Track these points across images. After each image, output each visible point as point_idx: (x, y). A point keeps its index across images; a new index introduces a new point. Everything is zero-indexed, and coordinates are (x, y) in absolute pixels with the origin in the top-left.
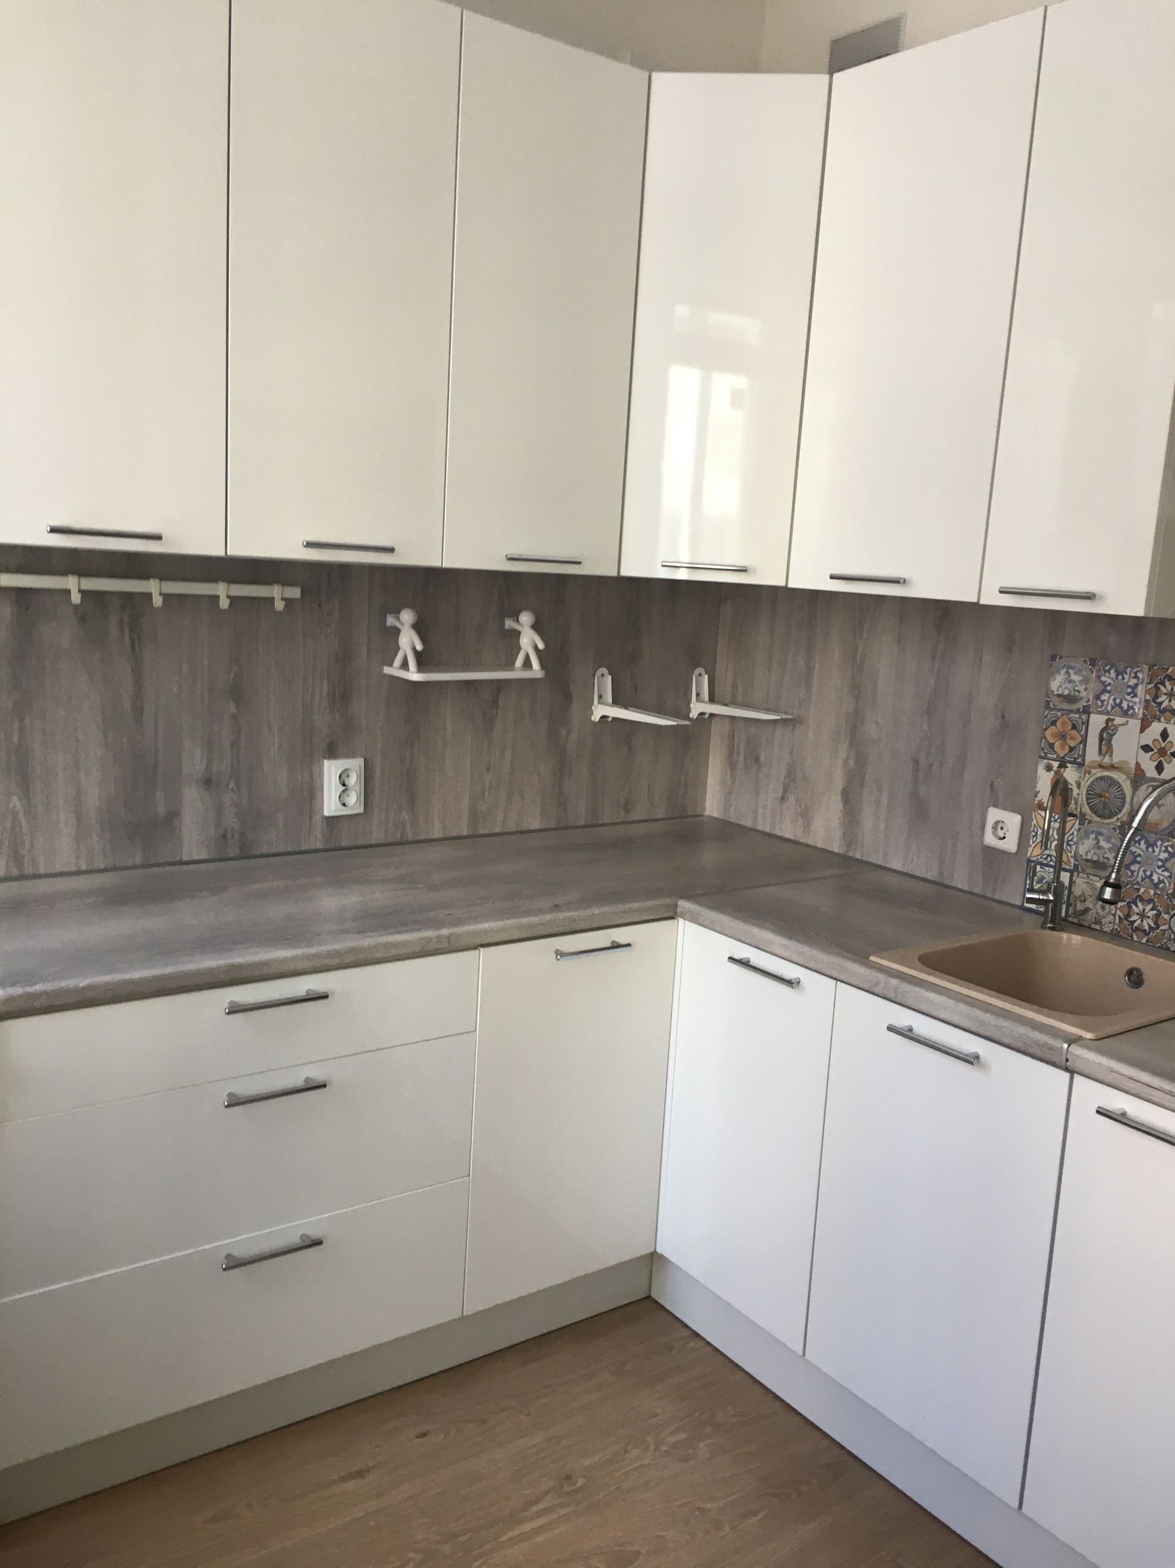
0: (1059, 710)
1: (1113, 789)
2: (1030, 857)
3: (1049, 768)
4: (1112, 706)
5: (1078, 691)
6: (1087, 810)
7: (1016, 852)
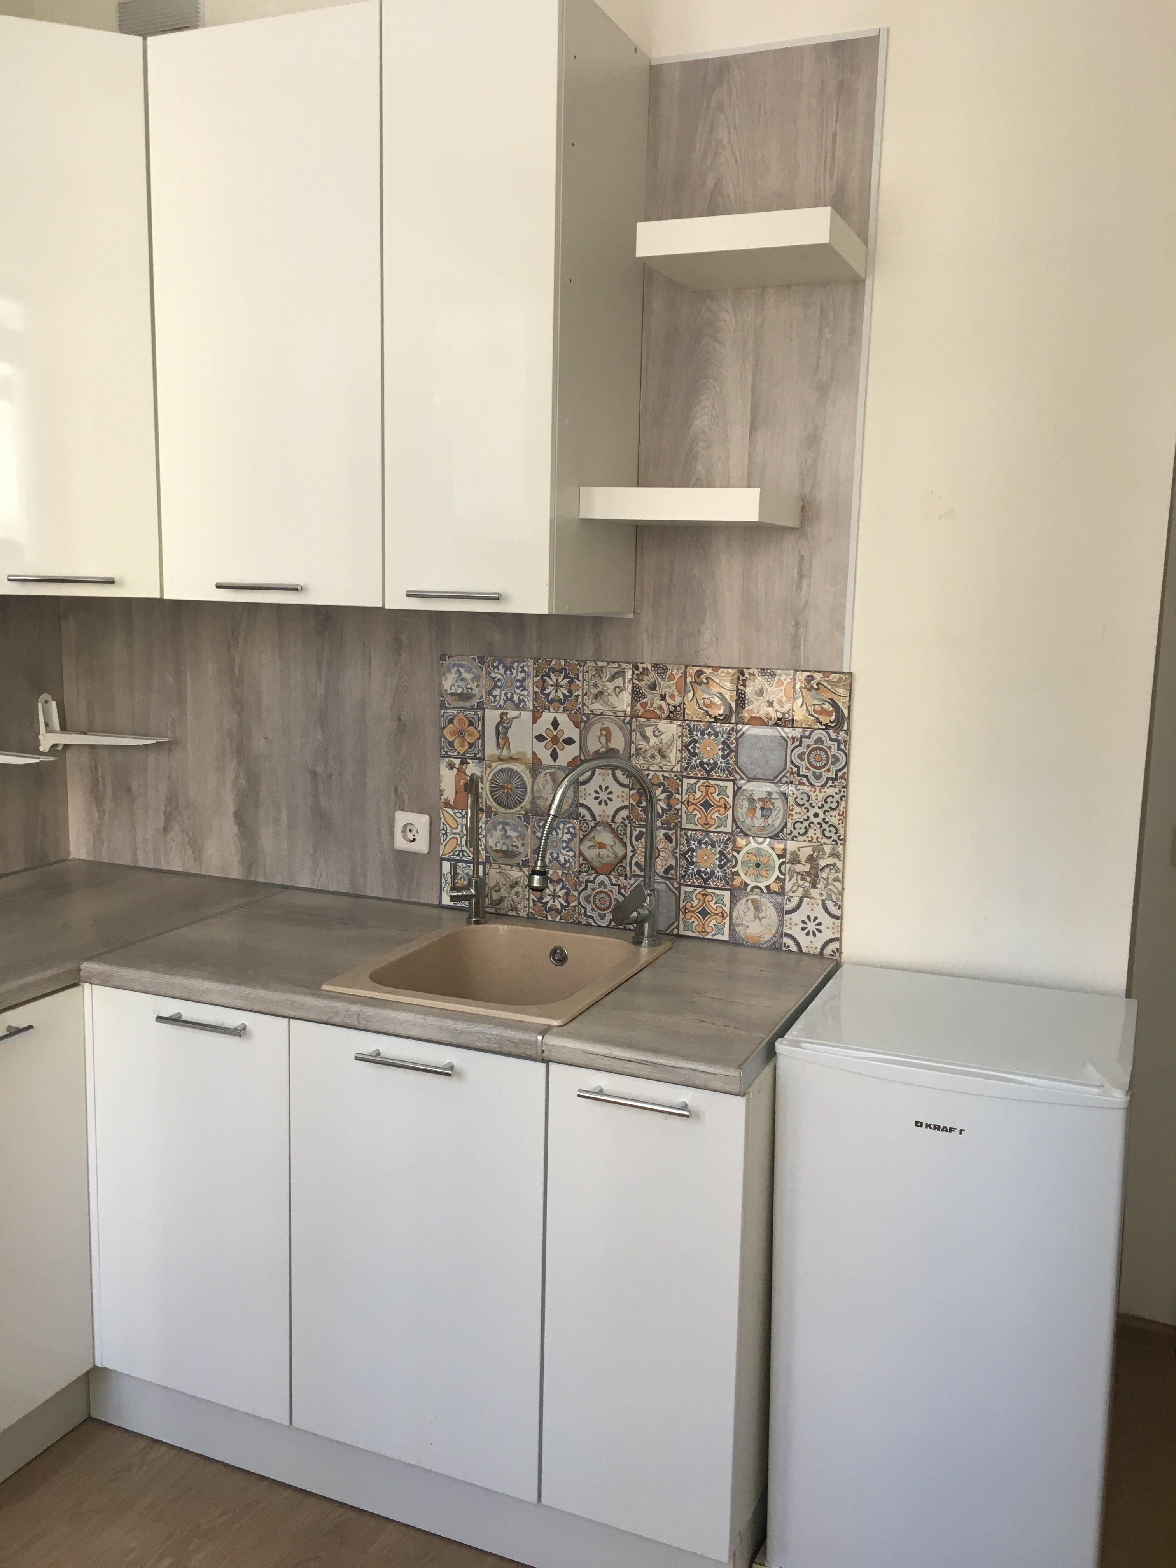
0: (454, 708)
1: (514, 781)
2: (442, 855)
3: (451, 766)
4: (504, 700)
5: (471, 689)
6: (491, 803)
7: (428, 853)
